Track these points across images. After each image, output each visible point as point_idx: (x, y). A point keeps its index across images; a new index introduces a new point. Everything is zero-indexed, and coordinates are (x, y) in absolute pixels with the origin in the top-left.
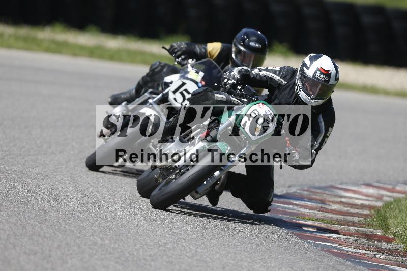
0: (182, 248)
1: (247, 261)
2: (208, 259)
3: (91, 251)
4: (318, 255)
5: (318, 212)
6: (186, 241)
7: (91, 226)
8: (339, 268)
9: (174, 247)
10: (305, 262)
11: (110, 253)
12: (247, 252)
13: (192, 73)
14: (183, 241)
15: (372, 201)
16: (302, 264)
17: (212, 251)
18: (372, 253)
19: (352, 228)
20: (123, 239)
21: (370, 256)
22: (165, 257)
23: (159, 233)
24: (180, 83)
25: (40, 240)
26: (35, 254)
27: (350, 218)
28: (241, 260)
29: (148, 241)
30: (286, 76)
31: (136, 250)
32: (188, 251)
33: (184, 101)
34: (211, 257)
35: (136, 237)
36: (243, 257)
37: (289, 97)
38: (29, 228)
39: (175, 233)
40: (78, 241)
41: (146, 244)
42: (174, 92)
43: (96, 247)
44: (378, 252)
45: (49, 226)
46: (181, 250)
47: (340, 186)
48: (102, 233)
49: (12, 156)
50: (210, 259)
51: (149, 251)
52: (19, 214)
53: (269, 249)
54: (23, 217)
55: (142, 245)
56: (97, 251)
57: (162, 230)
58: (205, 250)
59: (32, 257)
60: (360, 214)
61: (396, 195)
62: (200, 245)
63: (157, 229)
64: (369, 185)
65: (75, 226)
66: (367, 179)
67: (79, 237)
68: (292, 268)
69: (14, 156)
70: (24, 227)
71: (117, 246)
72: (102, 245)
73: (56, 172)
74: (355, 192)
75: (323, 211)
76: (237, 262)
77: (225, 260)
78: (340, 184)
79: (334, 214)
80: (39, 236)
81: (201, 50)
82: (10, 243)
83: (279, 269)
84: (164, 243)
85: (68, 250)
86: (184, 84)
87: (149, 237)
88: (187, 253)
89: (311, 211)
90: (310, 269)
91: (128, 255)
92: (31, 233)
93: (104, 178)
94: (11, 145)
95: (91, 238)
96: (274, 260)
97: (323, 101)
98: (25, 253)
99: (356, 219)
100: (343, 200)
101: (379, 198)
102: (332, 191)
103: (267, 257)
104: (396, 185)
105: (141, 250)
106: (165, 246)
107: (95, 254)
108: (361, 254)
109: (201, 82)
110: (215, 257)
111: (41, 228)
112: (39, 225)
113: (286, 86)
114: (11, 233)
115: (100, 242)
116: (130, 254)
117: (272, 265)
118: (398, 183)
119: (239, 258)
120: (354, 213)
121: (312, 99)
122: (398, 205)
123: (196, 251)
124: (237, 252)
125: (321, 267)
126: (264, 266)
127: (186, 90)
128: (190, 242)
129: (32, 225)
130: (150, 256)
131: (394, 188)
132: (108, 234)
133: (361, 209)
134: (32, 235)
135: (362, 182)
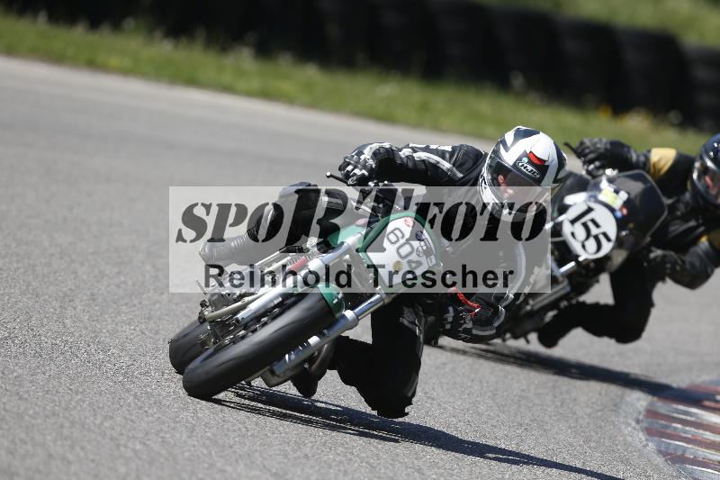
13: (607, 193)
24: (584, 208)
30: (462, 164)
33: (587, 238)
42: (573, 222)
81: (638, 156)
86: (590, 210)
109: (621, 210)
113: (462, 182)
127: (593, 221)
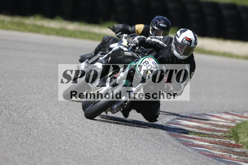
0: (114, 152)
1: (153, 159)
2: (129, 158)
3: (58, 153)
4: (196, 156)
5: (196, 130)
6: (116, 147)
7: (58, 138)
8: (208, 164)
9: (108, 151)
10: (188, 160)
11: (70, 154)
12: (153, 154)
14: (114, 147)
15: (229, 123)
16: (186, 161)
17: (132, 153)
18: (229, 154)
19: (217, 139)
20: (78, 146)
21: (228, 156)
22: (103, 157)
23: (99, 142)
25: (27, 147)
26: (24, 155)
27: (215, 133)
28: (149, 159)
29: (93, 147)
30: (166, 42)
31: (86, 152)
32: (117, 153)
34: (131, 157)
35: (85, 145)
36: (150, 157)
37: (168, 54)
38: (20, 139)
39: (109, 142)
40: (50, 147)
41: (91, 149)
43: (61, 151)
44: (233, 154)
45: (32, 138)
46: (112, 152)
47: (209, 114)
48: (65, 143)
49: (9, 95)
50: (130, 158)
51: (93, 153)
52: (14, 131)
53: (166, 152)
54: (16, 133)
55: (89, 150)
56: (61, 153)
57: (101, 140)
58: (127, 153)
59: (22, 157)
60: (222, 131)
61: (243, 119)
62: (124, 150)
63: (98, 140)
64: (227, 113)
65: (48, 138)
66: (226, 109)
67: (51, 145)
68: (180, 164)
69: (11, 95)
70: (17, 139)
71: (74, 150)
72: (65, 149)
73: (37, 105)
74: (218, 117)
75: (199, 129)
76: (147, 160)
77: (139, 159)
78: (209, 113)
79: (205, 130)
80: (26, 144)
81: (132, 29)
82: (9, 148)
83: (172, 164)
84: (102, 148)
85: (44, 153)
87: (93, 145)
88: (116, 154)
89: (192, 129)
90: (191, 164)
91: (80, 156)
92: (21, 142)
93: (66, 109)
94: (9, 88)
95: (58, 145)
96: (169, 158)
97: (188, 56)
98: (18, 154)
99: (219, 134)
100: (211, 122)
101: (233, 121)
102: (205, 117)
103: (165, 157)
104: (244, 113)
105: (88, 153)
106: (103, 150)
107: (60, 155)
108: (222, 155)
110: (133, 157)
111: (27, 139)
112: (26, 137)
113: (167, 48)
114: (9, 142)
115: (63, 147)
116: (82, 155)
117: (169, 162)
118: (245, 112)
119: (148, 157)
120: (218, 130)
121: (181, 55)
122: (244, 125)
123: (122, 153)
124: (146, 154)
125: (198, 163)
126: (163, 162)
128: (118, 148)
129: (22, 137)
130: (94, 156)
131: (242, 115)
132: (68, 143)
133: (222, 128)
134: (22, 144)
135: (223, 112)
